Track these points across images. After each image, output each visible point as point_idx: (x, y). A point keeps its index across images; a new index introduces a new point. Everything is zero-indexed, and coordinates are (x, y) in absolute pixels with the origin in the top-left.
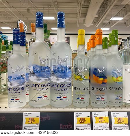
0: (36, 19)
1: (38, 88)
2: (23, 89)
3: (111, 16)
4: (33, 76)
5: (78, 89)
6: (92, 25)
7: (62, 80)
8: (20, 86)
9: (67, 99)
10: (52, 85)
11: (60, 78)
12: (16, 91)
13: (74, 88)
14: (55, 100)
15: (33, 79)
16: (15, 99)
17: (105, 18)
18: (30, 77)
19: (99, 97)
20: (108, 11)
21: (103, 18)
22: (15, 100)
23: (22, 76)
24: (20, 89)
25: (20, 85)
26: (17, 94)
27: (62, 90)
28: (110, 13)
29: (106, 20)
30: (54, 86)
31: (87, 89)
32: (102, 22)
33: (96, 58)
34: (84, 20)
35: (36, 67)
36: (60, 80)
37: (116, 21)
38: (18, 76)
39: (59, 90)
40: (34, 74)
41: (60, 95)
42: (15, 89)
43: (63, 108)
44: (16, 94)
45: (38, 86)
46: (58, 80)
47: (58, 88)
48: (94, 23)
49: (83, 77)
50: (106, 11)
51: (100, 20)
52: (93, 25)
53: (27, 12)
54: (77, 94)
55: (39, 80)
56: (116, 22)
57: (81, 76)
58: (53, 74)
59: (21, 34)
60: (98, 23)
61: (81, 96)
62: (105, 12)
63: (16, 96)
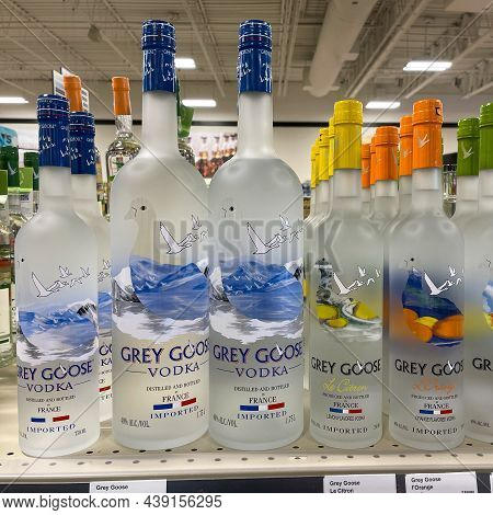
0: (145, 53)
1: (153, 365)
2: (85, 368)
3: (408, 56)
4: (134, 310)
5: (337, 369)
6: (337, 88)
7: (263, 330)
8: (71, 359)
9: (287, 416)
10: (218, 350)
11: (255, 322)
12: (55, 381)
13: (319, 365)
14: (235, 418)
15: (132, 325)
16: (49, 416)
17: (385, 65)
18: (119, 315)
19: (429, 402)
20: (396, 38)
21: (377, 64)
22: (49, 423)
23: (82, 311)
24: (74, 371)
25: (74, 353)
26: (62, 393)
27: (264, 372)
28: (404, 44)
29: (386, 71)
30: (229, 356)
31: (375, 366)
32: (373, 79)
33: (414, 227)
34: (307, 70)
35: (142, 267)
36: (254, 329)
37: (425, 75)
38: (61, 311)
39: (251, 373)
40: (136, 300)
41: (258, 395)
42: (50, 373)
43: (271, 453)
44: (55, 394)
45: (157, 355)
46: (245, 329)
47: (246, 366)
48: (342, 81)
49: (348, 310)
50: (390, 39)
51: (365, 73)
52: (339, 91)
53: (88, 39)
54: (330, 389)
55: (157, 328)
56: (424, 79)
57: (338, 306)
58: (221, 304)
59: (74, 119)
60: (357, 84)
61: (350, 401)
62: (385, 39)
63: (53, 405)
